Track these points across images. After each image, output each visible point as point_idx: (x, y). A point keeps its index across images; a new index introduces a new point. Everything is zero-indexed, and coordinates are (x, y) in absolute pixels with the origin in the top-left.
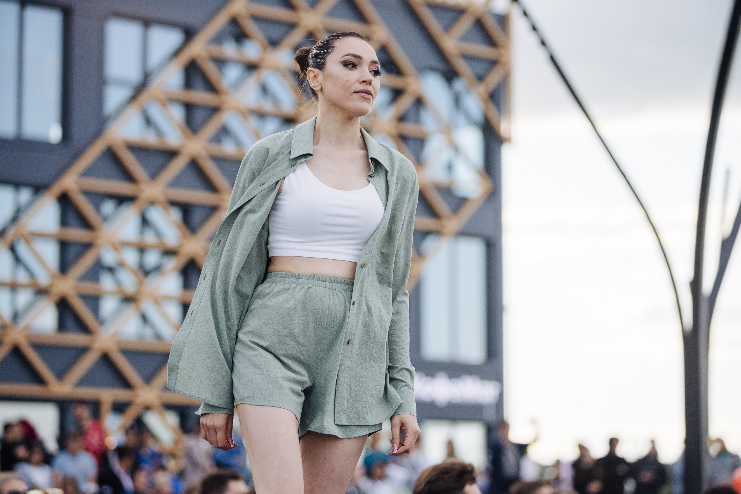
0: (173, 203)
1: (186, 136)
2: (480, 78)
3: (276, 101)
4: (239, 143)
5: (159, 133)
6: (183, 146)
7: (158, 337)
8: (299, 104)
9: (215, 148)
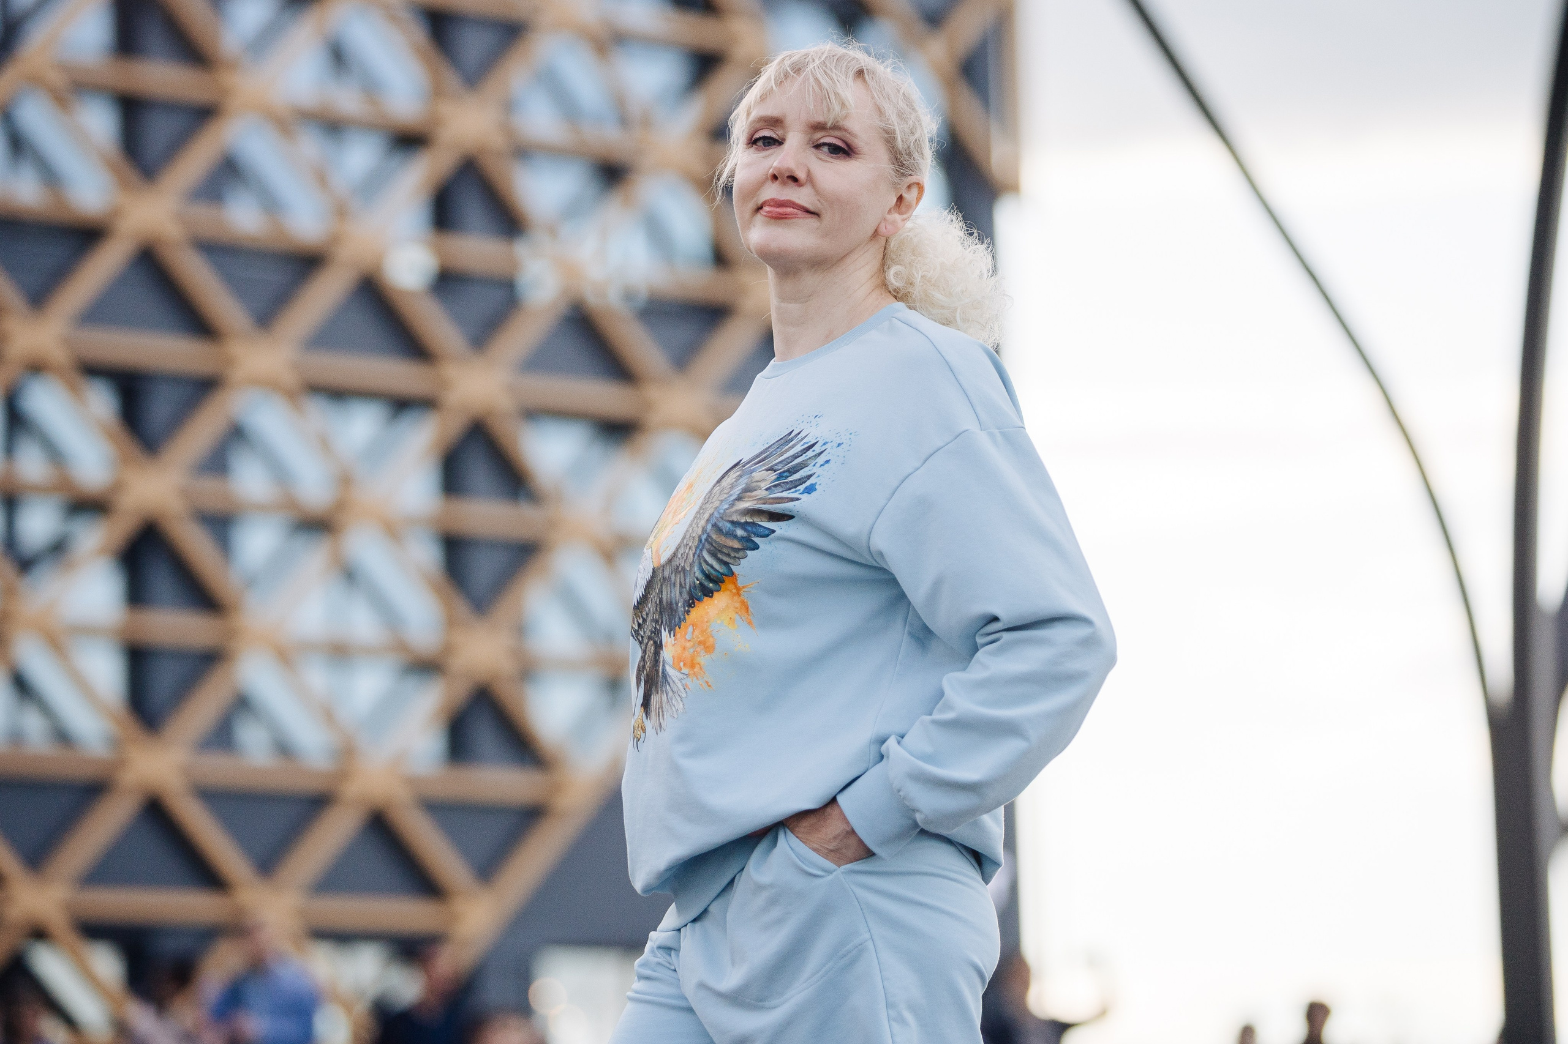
0: (92, 370)
1: (124, 185)
2: (934, 19)
3: (371, 88)
4: (271, 204)
5: (50, 176)
6: (116, 213)
7: (62, 736)
8: (437, 92)
9: (203, 215)
